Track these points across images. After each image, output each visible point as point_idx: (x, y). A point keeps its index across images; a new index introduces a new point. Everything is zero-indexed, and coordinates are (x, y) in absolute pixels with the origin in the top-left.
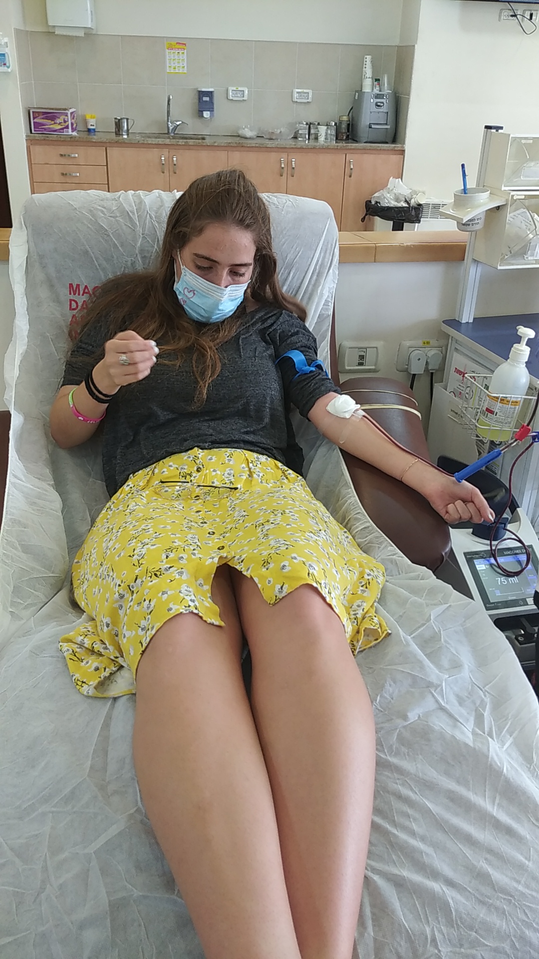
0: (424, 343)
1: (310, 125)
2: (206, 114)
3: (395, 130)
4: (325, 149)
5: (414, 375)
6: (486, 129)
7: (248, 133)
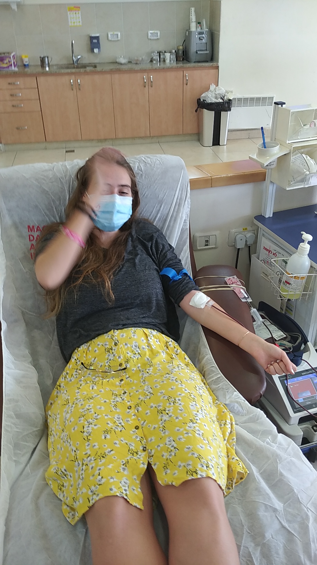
0: (244, 229)
1: (159, 53)
2: (96, 50)
3: (211, 53)
4: (170, 69)
5: (239, 249)
6: (275, 105)
7: (123, 61)
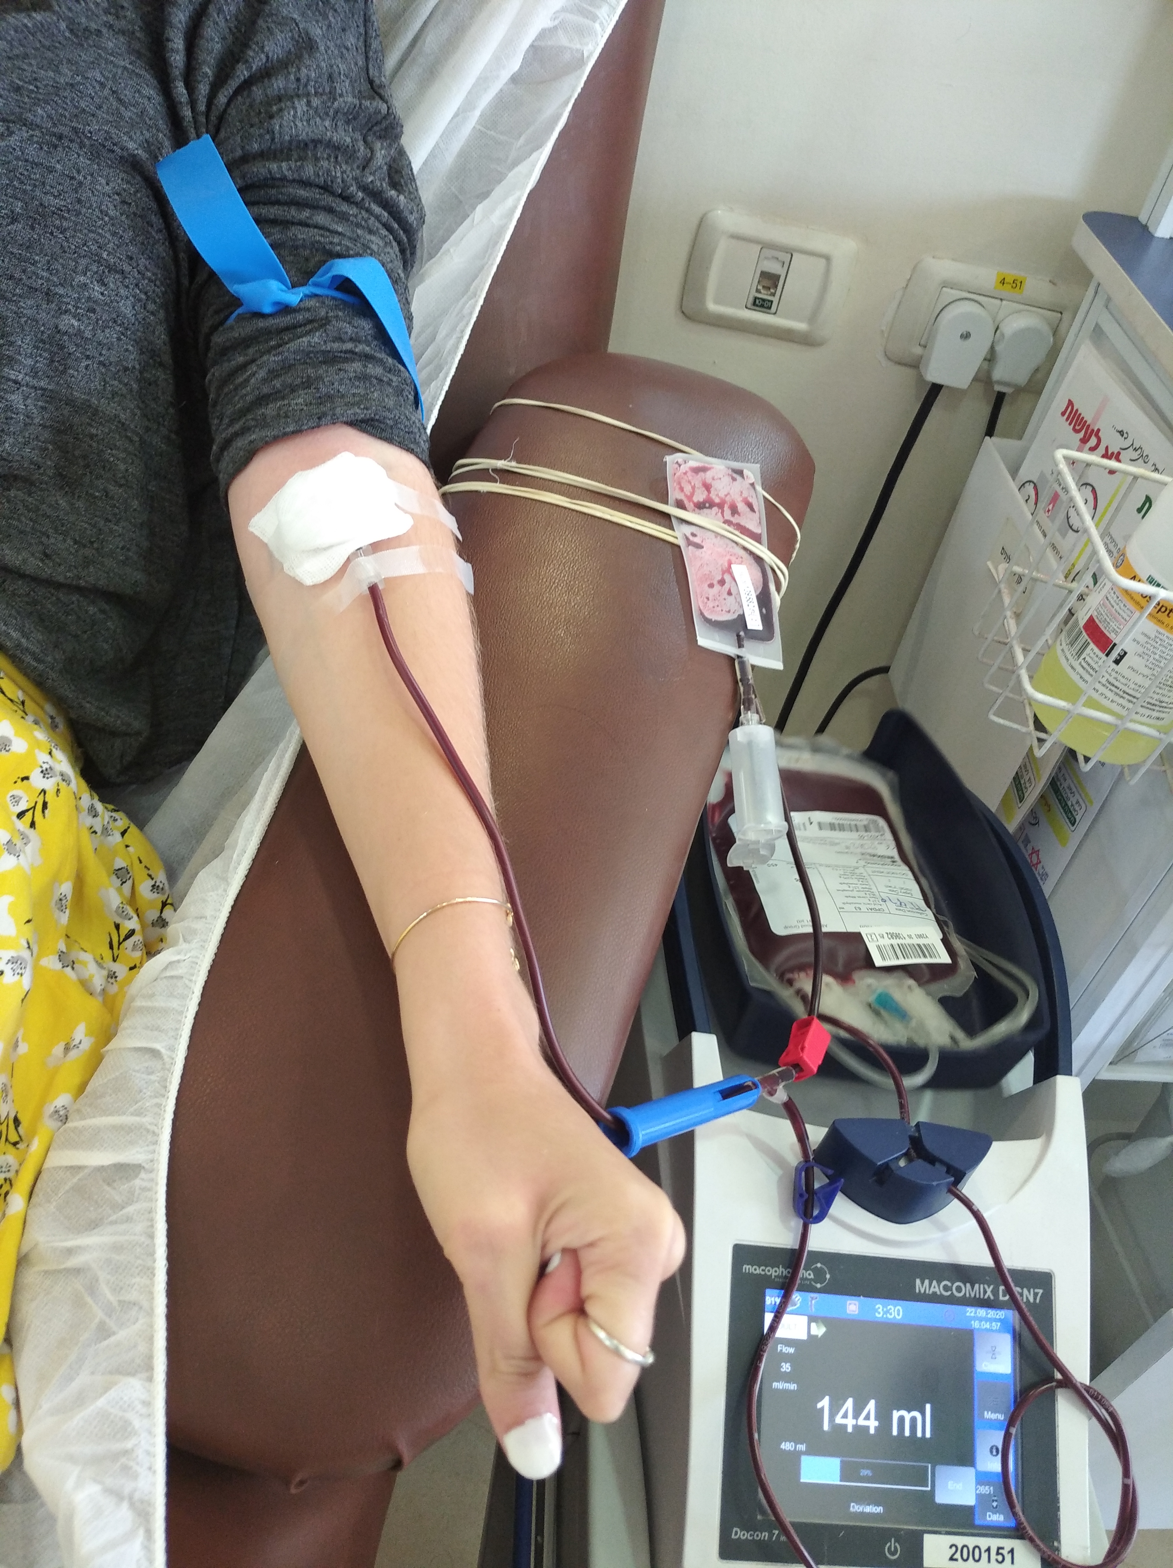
0: (1003, 282)
5: (935, 389)
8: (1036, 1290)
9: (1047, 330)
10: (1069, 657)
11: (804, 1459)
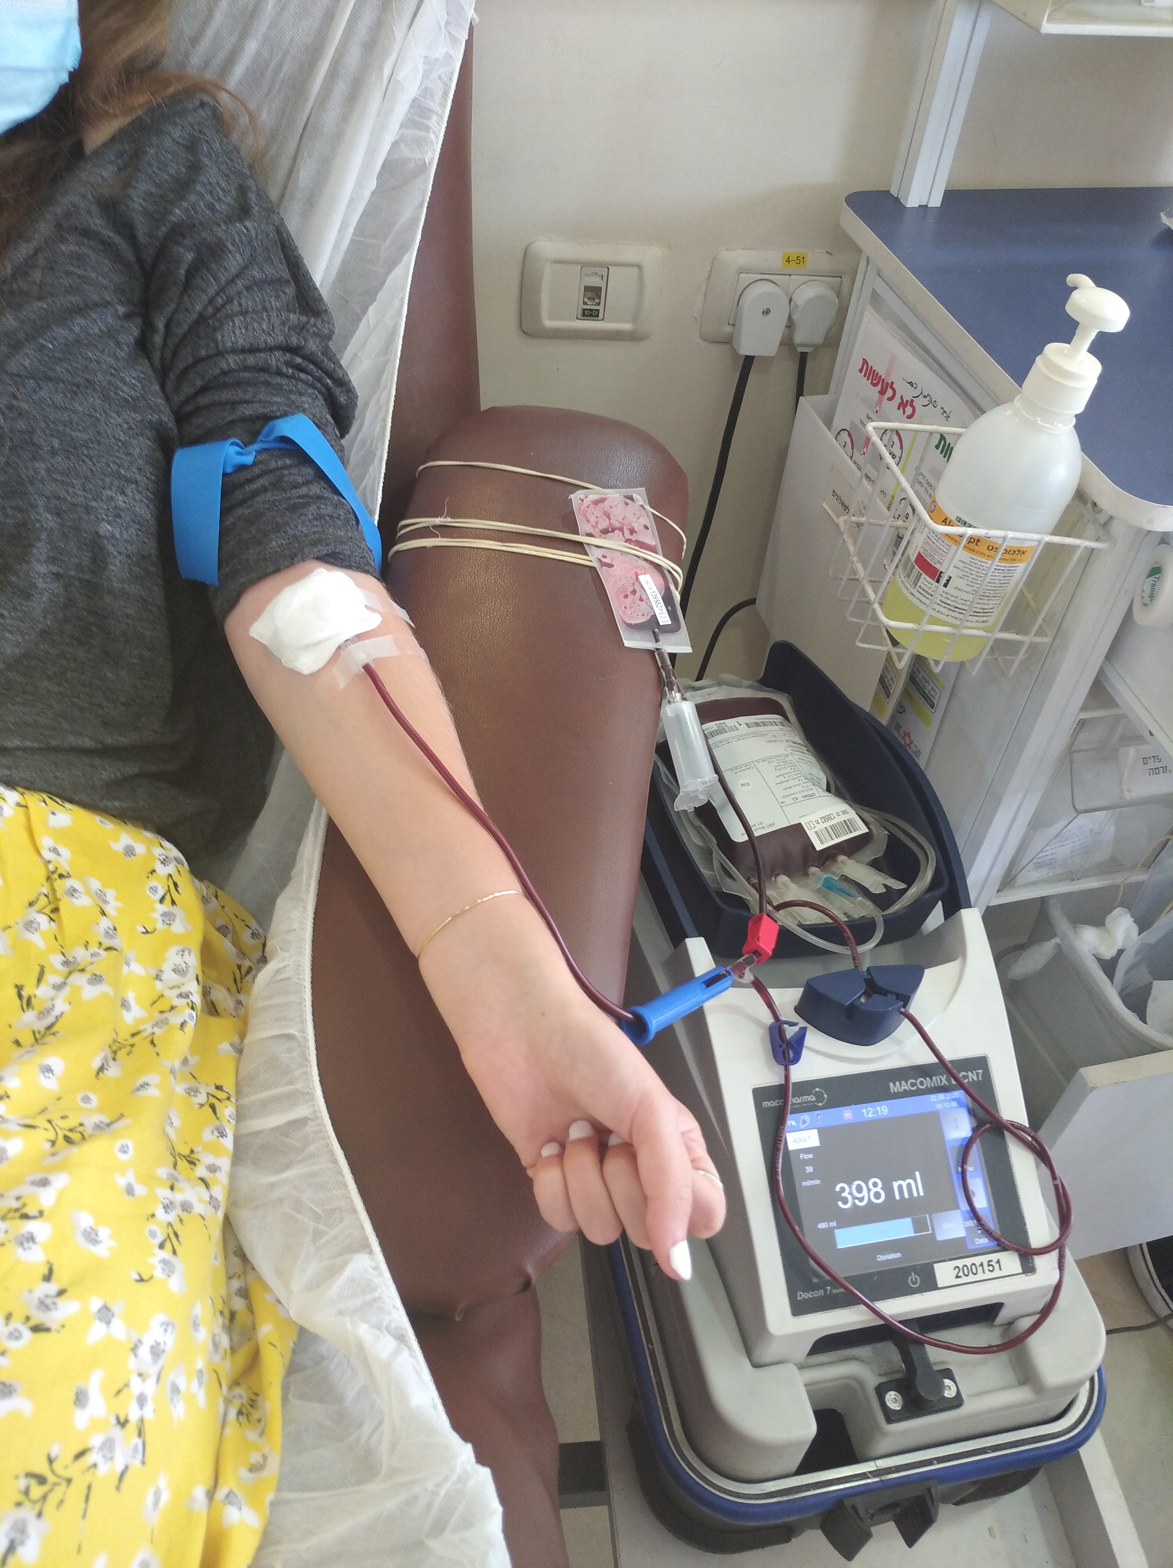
0: (788, 261)
5: (749, 361)
8: (978, 1071)
9: (831, 294)
10: (908, 585)
11: (837, 1232)
